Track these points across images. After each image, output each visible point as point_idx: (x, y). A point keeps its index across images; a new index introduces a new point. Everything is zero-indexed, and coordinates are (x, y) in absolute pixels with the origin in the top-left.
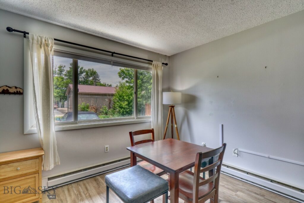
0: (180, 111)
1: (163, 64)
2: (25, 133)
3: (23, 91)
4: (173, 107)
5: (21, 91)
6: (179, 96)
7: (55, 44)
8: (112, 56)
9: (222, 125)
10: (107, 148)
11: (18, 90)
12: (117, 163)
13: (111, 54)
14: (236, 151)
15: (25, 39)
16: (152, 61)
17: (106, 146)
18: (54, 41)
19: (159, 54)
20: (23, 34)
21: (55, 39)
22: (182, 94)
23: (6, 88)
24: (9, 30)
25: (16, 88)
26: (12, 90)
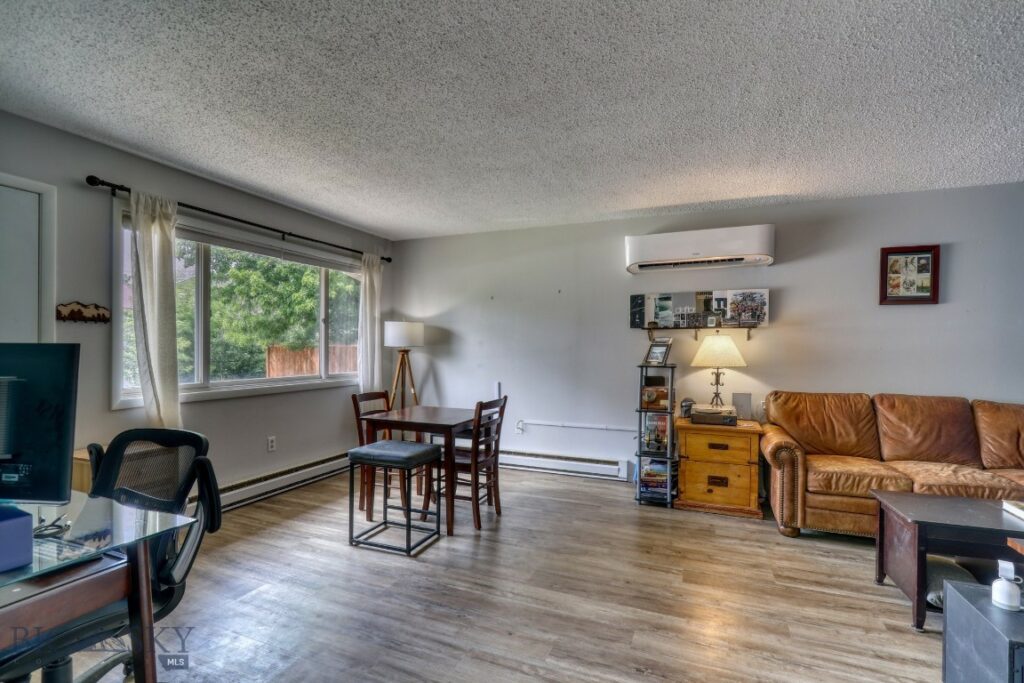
0: (419, 360)
1: (383, 258)
2: (116, 405)
3: (111, 314)
4: (405, 352)
5: (107, 315)
6: (419, 330)
7: (179, 213)
8: (283, 239)
9: (499, 384)
10: (272, 441)
11: (101, 311)
12: (293, 474)
13: (280, 234)
14: (520, 425)
15: (114, 199)
16: (362, 253)
17: (270, 438)
18: (177, 206)
19: (372, 236)
20: (109, 188)
21: (180, 204)
22: (427, 328)
23: (76, 308)
24: (92, 181)
25: (97, 307)
26: (88, 313)
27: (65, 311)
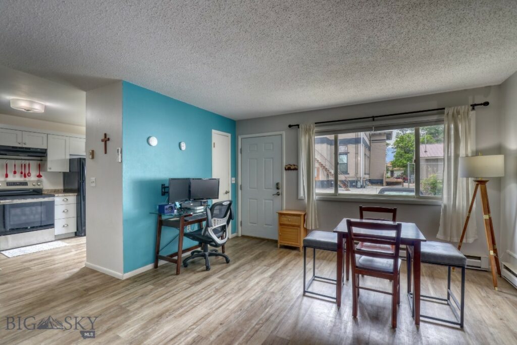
1: (474, 105)
2: (299, 198)
3: (298, 167)
4: (481, 182)
7: (317, 126)
8: (374, 120)
11: (295, 167)
13: (372, 119)
16: (444, 109)
18: (315, 125)
21: (316, 123)
23: (289, 166)
24: (290, 126)
25: (294, 165)
26: (292, 167)
27: (287, 168)
